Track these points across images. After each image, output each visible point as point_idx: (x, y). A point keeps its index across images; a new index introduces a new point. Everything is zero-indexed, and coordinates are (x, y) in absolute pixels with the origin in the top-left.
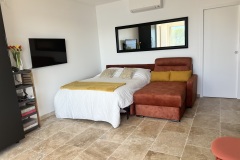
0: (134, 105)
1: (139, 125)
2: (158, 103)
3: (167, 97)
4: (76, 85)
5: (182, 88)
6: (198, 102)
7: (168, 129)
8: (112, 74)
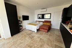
0: (39, 29)
1: (40, 32)
2: (44, 29)
3: (45, 28)
4: (30, 24)
5: (49, 26)
6: (51, 29)
7: (45, 34)
8: (36, 22)
